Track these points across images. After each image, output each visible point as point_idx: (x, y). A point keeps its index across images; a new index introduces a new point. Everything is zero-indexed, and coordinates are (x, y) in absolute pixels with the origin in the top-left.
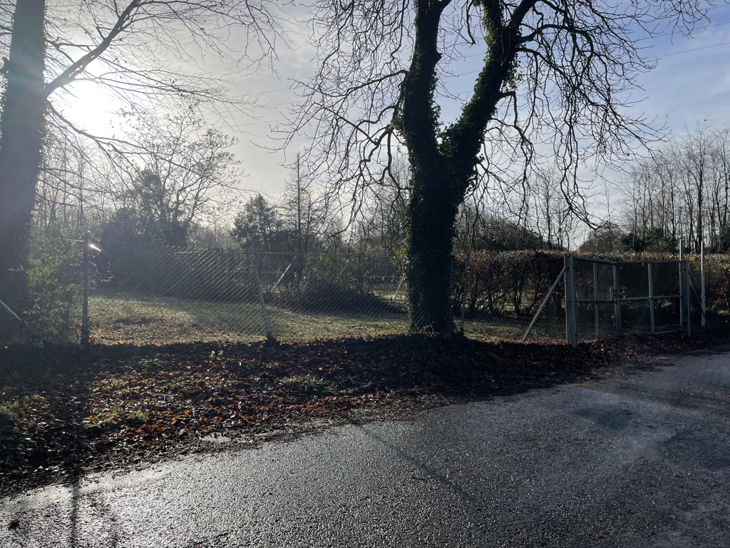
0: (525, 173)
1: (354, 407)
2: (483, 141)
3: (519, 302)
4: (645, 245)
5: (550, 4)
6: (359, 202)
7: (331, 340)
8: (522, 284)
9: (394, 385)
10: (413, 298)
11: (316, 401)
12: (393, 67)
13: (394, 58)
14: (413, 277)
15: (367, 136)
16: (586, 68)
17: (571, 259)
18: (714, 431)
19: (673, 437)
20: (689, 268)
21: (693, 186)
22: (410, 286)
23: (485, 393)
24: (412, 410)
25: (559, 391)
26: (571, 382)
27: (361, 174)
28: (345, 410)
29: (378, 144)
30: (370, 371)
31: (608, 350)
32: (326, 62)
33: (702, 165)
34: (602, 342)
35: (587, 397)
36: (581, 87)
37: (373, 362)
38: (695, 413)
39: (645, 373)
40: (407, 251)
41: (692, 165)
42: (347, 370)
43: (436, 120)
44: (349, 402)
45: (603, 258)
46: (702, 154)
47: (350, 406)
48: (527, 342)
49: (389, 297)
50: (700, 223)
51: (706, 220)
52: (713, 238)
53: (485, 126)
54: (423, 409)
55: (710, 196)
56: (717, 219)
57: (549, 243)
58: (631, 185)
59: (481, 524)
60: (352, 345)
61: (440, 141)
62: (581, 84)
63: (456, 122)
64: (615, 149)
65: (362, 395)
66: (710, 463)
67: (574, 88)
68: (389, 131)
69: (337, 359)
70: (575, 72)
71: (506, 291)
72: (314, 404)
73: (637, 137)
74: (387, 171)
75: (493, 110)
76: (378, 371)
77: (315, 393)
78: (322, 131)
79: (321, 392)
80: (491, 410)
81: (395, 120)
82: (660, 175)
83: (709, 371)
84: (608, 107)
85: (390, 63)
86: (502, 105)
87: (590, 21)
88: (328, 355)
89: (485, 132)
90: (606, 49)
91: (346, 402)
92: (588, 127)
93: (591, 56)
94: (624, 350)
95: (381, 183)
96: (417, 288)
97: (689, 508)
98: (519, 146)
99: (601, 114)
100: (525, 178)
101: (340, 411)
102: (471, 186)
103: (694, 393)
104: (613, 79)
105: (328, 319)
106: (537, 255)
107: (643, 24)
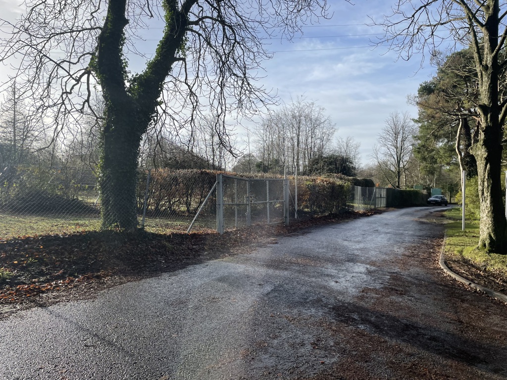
0: (192, 116)
1: (43, 292)
2: (162, 90)
3: (190, 205)
4: (269, 169)
5: (209, 3)
6: (61, 126)
7: (29, 237)
8: (192, 192)
9: (82, 271)
10: (105, 202)
11: (8, 290)
12: (93, 24)
13: (93, 17)
14: (104, 187)
15: (69, 73)
16: (232, 51)
17: (221, 176)
18: (295, 284)
19: (272, 290)
20: (288, 184)
21: (295, 135)
22: (102, 193)
23: (155, 271)
24: (95, 290)
25: (207, 265)
26: (216, 258)
27: (63, 103)
28: (34, 295)
29: (78, 80)
30: (62, 262)
31: (242, 235)
32: (34, 9)
33: (299, 123)
34: (239, 230)
35: (225, 268)
36: (228, 62)
37: (66, 254)
38: (286, 273)
39: (261, 249)
40: (101, 166)
41: (294, 123)
42: (41, 262)
43: (125, 69)
44: (39, 288)
45: (242, 177)
46: (300, 116)
47: (40, 291)
48: (191, 233)
49: (92, 201)
50: (298, 157)
51: (301, 155)
52: (305, 167)
53: (164, 79)
54: (105, 288)
55: (304, 142)
56: (307, 155)
57: (213, 165)
58: (262, 131)
59: (135, 374)
60: (48, 240)
61: (127, 84)
62: (228, 60)
63: (142, 73)
64: (248, 107)
65: (52, 282)
66: (291, 305)
67: (224, 63)
68: (87, 72)
69: (32, 253)
70: (224, 52)
71: (180, 197)
72: (5, 292)
73: (261, 100)
74: (86, 104)
75: (170, 69)
76: (70, 261)
77: (7, 283)
78: (26, 64)
79: (14, 282)
80: (158, 284)
81: (91, 64)
82: (278, 126)
83: (296, 246)
84: (245, 79)
85: (90, 20)
86: (176, 66)
87: (234, 20)
88: (25, 250)
89: (164, 84)
90: (243, 40)
91: (37, 289)
92: (233, 90)
93: (235, 43)
94: (251, 235)
95: (81, 111)
96: (108, 195)
97: (275, 337)
98: (189, 97)
99: (240, 83)
100: (192, 119)
101: (29, 296)
102: (152, 121)
103: (287, 260)
104: (248, 62)
105: (34, 219)
106: (202, 173)
107: (266, 29)
